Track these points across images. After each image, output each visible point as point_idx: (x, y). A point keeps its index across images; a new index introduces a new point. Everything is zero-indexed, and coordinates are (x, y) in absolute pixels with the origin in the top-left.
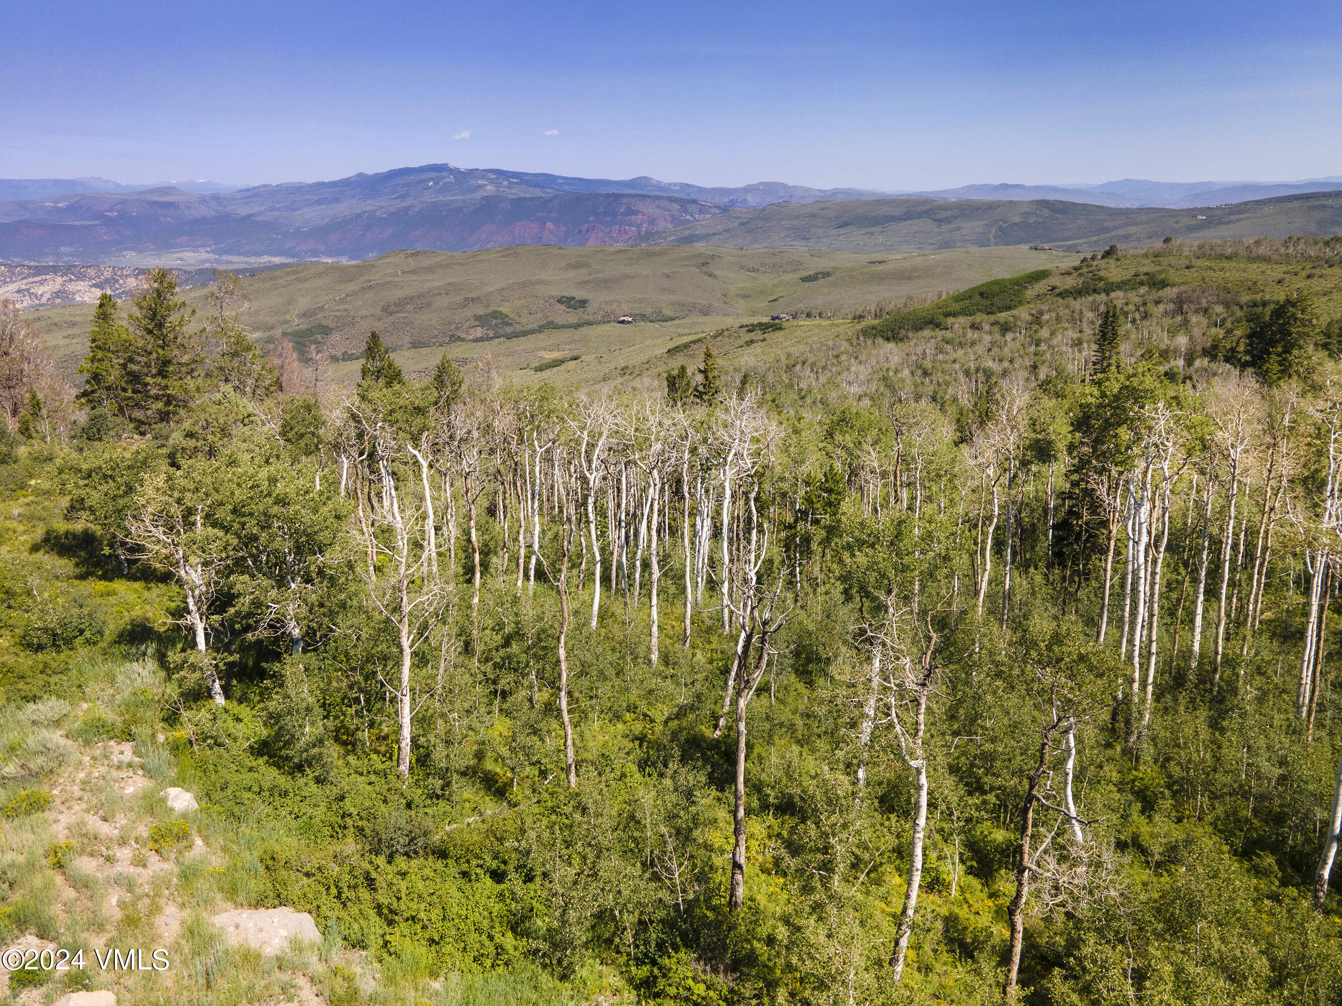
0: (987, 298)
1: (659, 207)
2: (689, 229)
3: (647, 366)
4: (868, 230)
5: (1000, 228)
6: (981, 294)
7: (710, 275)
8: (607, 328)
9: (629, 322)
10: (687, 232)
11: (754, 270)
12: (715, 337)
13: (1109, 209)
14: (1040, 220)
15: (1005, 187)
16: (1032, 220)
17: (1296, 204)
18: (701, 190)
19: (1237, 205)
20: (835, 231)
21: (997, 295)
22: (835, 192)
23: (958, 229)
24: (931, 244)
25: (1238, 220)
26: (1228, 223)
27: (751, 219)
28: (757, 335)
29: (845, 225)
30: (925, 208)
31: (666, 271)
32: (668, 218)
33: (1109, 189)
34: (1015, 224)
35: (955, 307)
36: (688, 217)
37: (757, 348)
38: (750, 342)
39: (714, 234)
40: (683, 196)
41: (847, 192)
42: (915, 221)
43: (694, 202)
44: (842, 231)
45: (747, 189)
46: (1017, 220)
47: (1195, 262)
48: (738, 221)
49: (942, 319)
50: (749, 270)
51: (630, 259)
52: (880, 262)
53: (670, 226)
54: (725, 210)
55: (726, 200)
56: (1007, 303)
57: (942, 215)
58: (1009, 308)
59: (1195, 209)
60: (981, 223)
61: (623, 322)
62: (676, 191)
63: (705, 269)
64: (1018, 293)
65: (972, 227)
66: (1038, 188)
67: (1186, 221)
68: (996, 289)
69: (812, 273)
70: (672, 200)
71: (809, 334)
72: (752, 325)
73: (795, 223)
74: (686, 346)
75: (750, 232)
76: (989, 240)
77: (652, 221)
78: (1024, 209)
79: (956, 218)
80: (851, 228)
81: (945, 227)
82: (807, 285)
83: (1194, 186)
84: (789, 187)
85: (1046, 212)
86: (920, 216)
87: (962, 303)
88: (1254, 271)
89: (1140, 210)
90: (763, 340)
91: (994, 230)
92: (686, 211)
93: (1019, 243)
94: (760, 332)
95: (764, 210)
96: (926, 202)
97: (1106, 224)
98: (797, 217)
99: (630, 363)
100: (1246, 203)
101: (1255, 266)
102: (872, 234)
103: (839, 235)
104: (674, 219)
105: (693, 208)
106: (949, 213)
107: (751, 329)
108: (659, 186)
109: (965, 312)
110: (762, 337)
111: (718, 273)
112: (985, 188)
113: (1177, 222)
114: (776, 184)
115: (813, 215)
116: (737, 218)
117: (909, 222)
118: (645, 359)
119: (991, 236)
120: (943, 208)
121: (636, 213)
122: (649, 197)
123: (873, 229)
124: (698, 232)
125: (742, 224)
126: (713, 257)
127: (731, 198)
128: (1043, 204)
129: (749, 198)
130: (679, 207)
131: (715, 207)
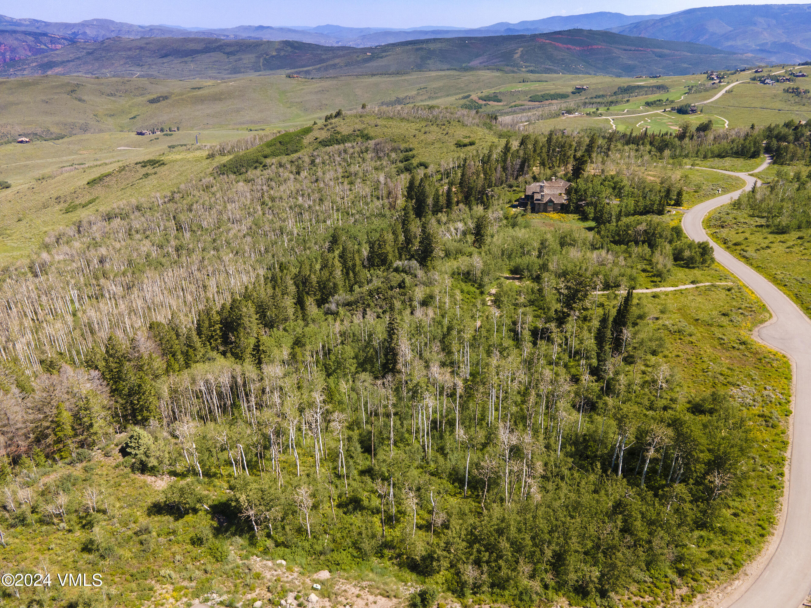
0: (284, 145)
1: (17, 39)
2: (47, 57)
3: (76, 195)
4: (183, 60)
5: (265, 59)
6: (280, 142)
7: (80, 100)
8: (10, 147)
9: (27, 142)
10: (46, 60)
11: (112, 95)
12: (120, 171)
13: (323, 46)
14: (287, 54)
15: (261, 28)
16: (282, 54)
18: (47, 24)
19: (385, 46)
20: (160, 60)
21: (289, 143)
22: (151, 29)
23: (240, 59)
24: (225, 70)
25: (386, 56)
26: (382, 57)
27: (95, 49)
28: (149, 169)
29: (166, 56)
30: (217, 45)
31: (44, 98)
32: (26, 47)
33: (320, 31)
34: (273, 56)
35: (268, 151)
36: (43, 47)
37: (153, 181)
38: (147, 175)
39: (68, 61)
40: (34, 29)
41: (162, 29)
42: (212, 54)
43: (45, 34)
44: (165, 60)
45: (84, 24)
46: (274, 54)
48: (85, 51)
49: (263, 160)
50: (108, 95)
51: (11, 89)
52: (199, 88)
53: (30, 54)
54: (72, 41)
55: (70, 32)
56: (295, 148)
57: (228, 50)
58: (296, 151)
59: (365, 48)
60: (254, 55)
61: (22, 142)
62: (27, 26)
63: (74, 95)
64: (299, 141)
65: (248, 58)
66: (281, 29)
67: (361, 56)
68: (287, 139)
69: (155, 96)
70: (25, 33)
71: (184, 168)
72: (143, 162)
73: (129, 53)
74: (101, 179)
75: (97, 59)
76: (260, 67)
77: (13, 50)
78: (277, 47)
79: (237, 52)
80: (170, 58)
81: (232, 58)
82: (154, 105)
83: (361, 30)
84: (117, 24)
85: (289, 49)
86: (214, 50)
87: (271, 148)
89: (339, 48)
90: (155, 173)
91: (261, 60)
92: (41, 43)
93: (278, 68)
94: (151, 168)
95: (102, 42)
96: (216, 40)
97: (323, 57)
98: (130, 49)
99: (60, 193)
100: (388, 45)
102: (186, 62)
103: (163, 63)
104: (31, 48)
105: (45, 39)
106: (232, 49)
107: (144, 164)
108: (11, 21)
109: (274, 155)
110: (153, 171)
111: (85, 98)
112: (249, 28)
114: (106, 20)
115: (141, 48)
116: (84, 49)
117: (208, 54)
118: (72, 189)
119: (261, 64)
120: (228, 45)
122: (7, 31)
123: (186, 59)
124: (54, 60)
125: (89, 54)
126: (78, 85)
127: (73, 31)
128: (287, 43)
129: (88, 31)
130: (33, 39)
131: (63, 38)
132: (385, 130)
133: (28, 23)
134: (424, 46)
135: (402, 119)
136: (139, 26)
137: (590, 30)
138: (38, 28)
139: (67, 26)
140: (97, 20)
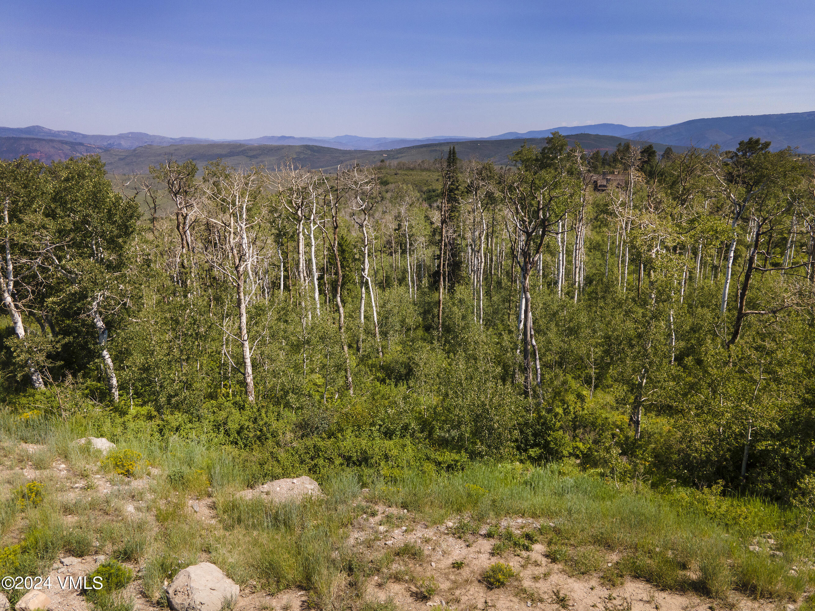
1: (54, 147)
13: (341, 150)
14: (306, 156)
15: (283, 138)
16: (302, 156)
17: (424, 149)
18: (84, 136)
19: (401, 149)
22: (182, 140)
25: (402, 157)
26: (397, 158)
27: (127, 156)
30: (241, 149)
32: (62, 155)
33: (338, 139)
40: (71, 140)
41: (190, 140)
42: (235, 157)
43: (81, 144)
45: (121, 137)
46: (295, 156)
47: (399, 172)
48: (117, 157)
54: (106, 150)
55: (105, 144)
57: (251, 153)
59: (381, 151)
60: (275, 158)
62: (65, 137)
65: (270, 161)
66: (302, 139)
67: (378, 157)
70: (63, 142)
75: (128, 164)
78: (297, 150)
79: (260, 155)
80: (196, 161)
81: (255, 161)
83: (379, 140)
84: (150, 136)
85: (309, 152)
86: (238, 154)
88: (425, 175)
89: (356, 151)
92: (77, 151)
95: (135, 150)
96: (241, 145)
97: (341, 159)
98: (160, 155)
100: (403, 148)
101: (425, 173)
105: (81, 148)
106: (255, 153)
108: (50, 132)
112: (273, 138)
113: (374, 158)
114: (140, 133)
115: (170, 154)
116: (116, 155)
117: (232, 158)
120: (252, 149)
121: (35, 151)
122: (44, 140)
125: (121, 159)
127: (109, 142)
128: (307, 147)
129: (123, 142)
130: (69, 148)
131: (98, 148)
132: (406, 177)
133: (66, 134)
134: (438, 148)
135: (423, 170)
136: (171, 138)
137: (597, 135)
138: (76, 139)
139: (103, 138)
140: (132, 133)
